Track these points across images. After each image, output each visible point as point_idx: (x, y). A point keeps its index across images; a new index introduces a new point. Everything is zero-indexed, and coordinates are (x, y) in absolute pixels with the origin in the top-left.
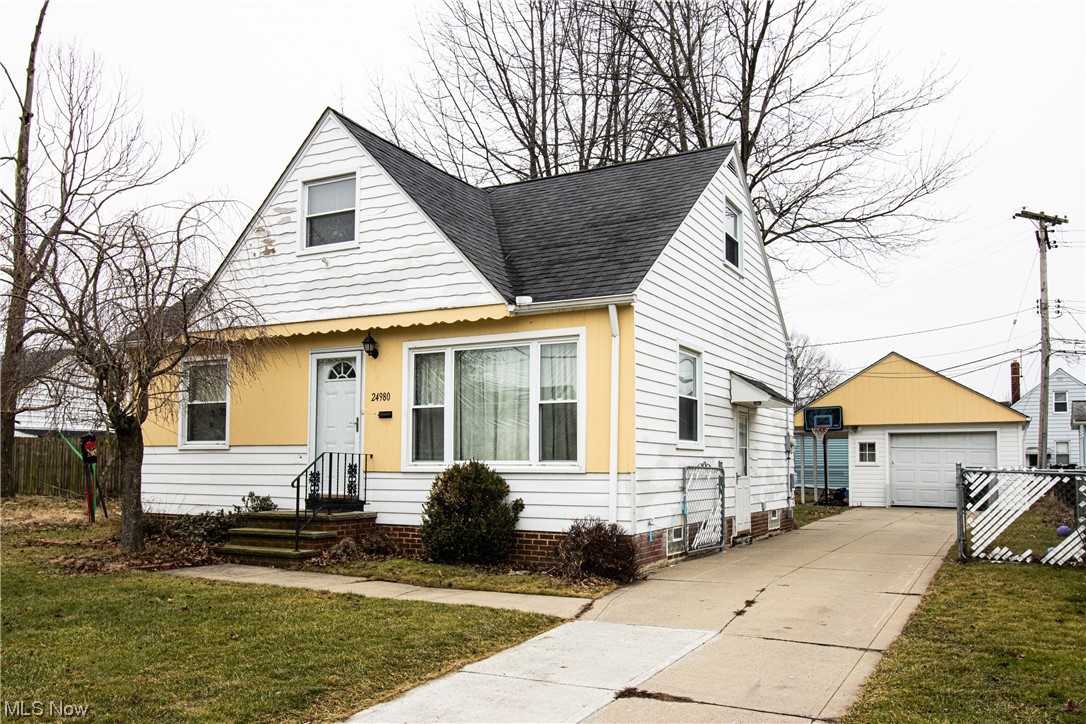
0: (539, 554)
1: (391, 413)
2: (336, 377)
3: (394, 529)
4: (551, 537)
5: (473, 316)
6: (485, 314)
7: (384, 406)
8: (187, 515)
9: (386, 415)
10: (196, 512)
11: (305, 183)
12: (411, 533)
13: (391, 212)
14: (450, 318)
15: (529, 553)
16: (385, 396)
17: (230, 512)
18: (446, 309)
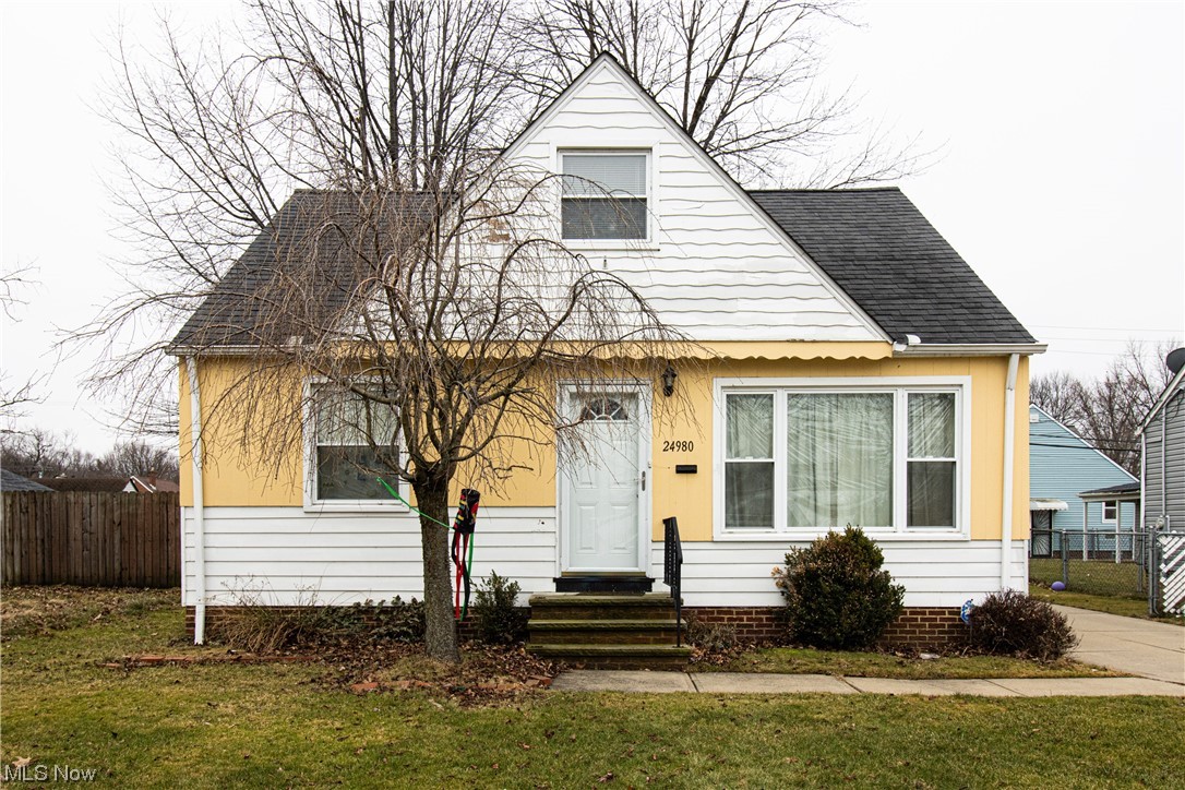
0: (908, 632)
1: (695, 466)
2: (593, 418)
3: (700, 613)
4: (924, 613)
5: (841, 354)
6: (857, 352)
7: (685, 459)
8: (329, 607)
9: (686, 470)
10: (347, 601)
11: (558, 149)
12: (726, 617)
13: (708, 209)
14: (806, 353)
15: (896, 632)
16: (686, 446)
17: (414, 600)
18: (803, 341)
